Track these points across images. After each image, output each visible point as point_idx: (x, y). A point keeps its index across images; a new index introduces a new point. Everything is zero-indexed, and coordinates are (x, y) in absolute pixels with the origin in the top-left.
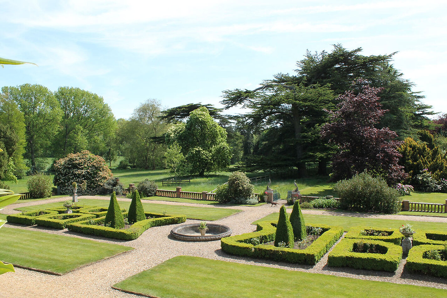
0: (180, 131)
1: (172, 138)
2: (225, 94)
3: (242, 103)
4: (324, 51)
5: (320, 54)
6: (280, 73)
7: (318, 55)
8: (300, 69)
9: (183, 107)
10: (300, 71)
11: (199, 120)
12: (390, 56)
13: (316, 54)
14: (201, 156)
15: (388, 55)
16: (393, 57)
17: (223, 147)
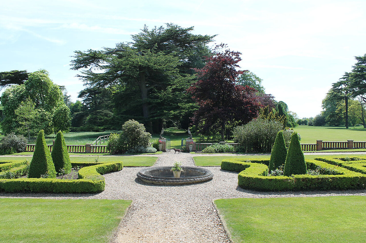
0: (20, 92)
1: (12, 98)
2: (77, 54)
3: (88, 66)
4: (161, 26)
5: (158, 29)
6: (122, 43)
7: (156, 30)
8: (135, 42)
9: (8, 73)
10: (134, 43)
11: (41, 81)
12: (212, 37)
13: (155, 29)
14: (44, 116)
15: (210, 36)
16: (214, 38)
17: (64, 109)
